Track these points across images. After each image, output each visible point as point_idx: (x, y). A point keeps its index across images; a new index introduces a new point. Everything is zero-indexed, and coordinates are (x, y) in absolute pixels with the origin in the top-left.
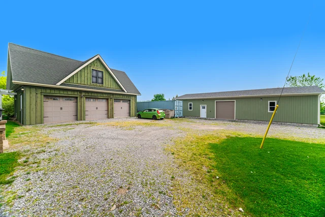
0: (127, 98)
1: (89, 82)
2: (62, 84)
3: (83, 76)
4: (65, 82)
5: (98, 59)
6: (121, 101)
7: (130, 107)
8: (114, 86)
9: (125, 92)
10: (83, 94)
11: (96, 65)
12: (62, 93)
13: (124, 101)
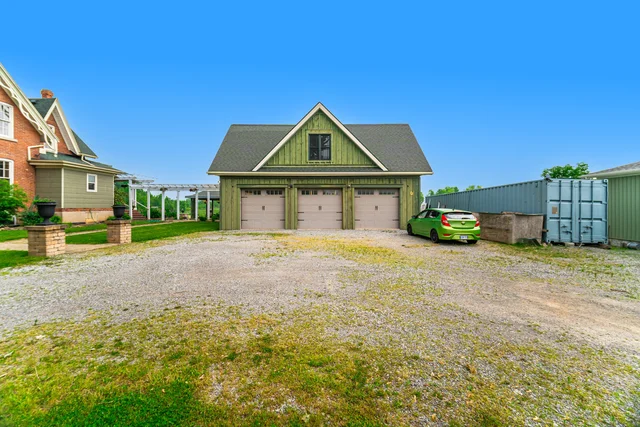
0: (390, 185)
1: (304, 159)
2: (261, 169)
3: (294, 151)
4: (266, 164)
5: (320, 111)
6: (376, 193)
7: (399, 204)
8: (355, 160)
9: (382, 170)
10: (294, 182)
11: (316, 124)
12: (263, 184)
13: (383, 191)
